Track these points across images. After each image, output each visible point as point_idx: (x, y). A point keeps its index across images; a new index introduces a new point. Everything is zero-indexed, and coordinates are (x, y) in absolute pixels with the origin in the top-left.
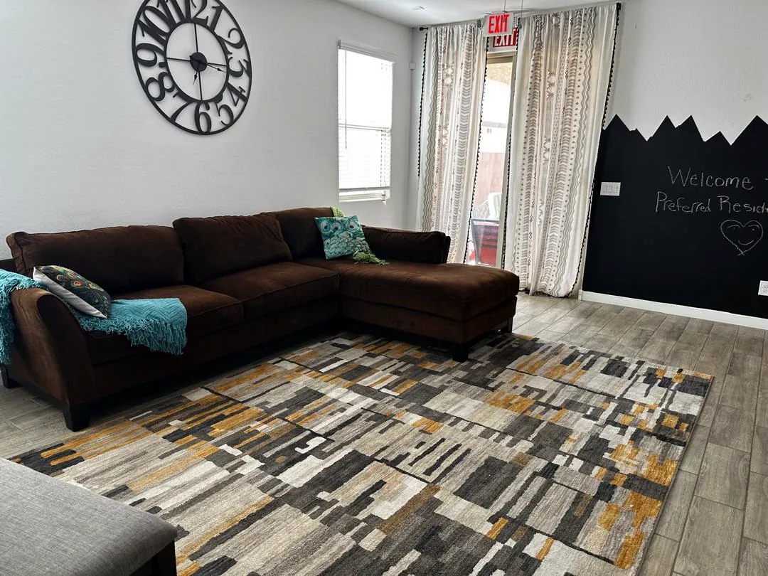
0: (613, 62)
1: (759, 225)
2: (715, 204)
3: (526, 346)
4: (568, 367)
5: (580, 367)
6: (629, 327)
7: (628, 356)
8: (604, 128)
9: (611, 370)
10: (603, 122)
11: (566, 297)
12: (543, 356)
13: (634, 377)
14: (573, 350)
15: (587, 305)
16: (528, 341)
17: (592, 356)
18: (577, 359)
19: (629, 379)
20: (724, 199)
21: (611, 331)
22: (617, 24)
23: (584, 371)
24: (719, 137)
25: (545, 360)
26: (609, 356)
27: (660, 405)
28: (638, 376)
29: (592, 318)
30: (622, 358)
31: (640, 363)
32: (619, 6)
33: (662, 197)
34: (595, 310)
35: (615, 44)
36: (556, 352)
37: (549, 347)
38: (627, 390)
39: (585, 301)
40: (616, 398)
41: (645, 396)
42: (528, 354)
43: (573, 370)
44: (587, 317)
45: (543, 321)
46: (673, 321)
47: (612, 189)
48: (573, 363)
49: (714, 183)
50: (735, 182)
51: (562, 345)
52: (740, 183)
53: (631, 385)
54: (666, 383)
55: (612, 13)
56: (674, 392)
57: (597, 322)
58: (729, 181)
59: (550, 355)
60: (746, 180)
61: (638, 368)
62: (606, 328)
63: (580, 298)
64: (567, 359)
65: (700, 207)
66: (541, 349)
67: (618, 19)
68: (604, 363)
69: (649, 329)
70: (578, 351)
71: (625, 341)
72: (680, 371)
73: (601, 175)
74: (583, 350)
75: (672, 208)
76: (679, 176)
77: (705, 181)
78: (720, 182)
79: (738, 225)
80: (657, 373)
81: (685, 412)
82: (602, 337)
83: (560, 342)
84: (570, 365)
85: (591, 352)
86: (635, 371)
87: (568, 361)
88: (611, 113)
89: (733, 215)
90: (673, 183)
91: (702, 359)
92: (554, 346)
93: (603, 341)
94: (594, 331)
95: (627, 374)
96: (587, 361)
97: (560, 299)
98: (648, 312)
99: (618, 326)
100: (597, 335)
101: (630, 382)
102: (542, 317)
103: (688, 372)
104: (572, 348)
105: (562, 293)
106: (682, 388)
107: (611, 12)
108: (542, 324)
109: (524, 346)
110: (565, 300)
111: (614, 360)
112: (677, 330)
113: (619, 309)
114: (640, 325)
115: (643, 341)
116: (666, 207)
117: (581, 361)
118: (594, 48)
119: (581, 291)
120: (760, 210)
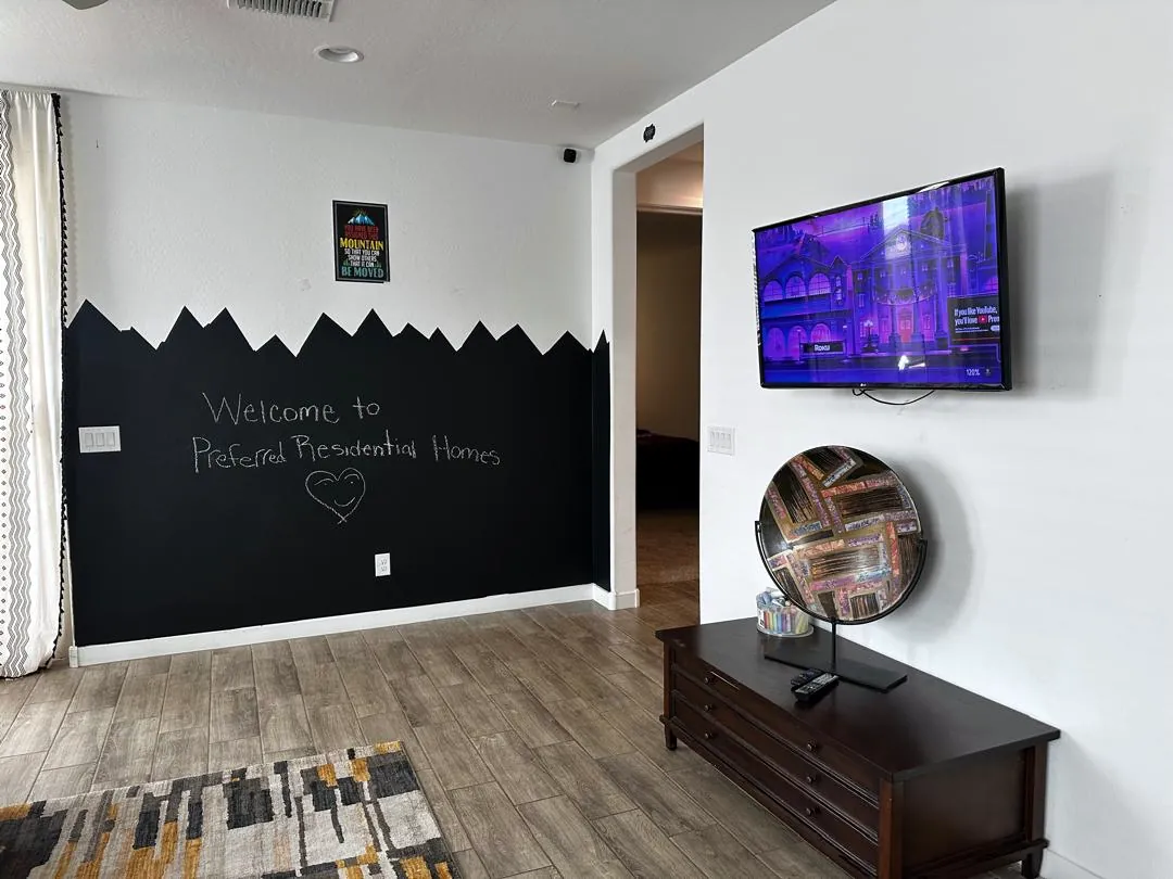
0: (63, 203)
1: (358, 475)
2: (290, 449)
3: (25, 838)
4: (158, 848)
5: (182, 836)
6: (206, 694)
7: (253, 762)
8: (67, 325)
9: (244, 811)
10: (64, 313)
11: (41, 670)
12: (82, 848)
13: (293, 805)
14: (140, 798)
15: (98, 675)
16: (21, 821)
17: (186, 794)
18: (163, 816)
19: (288, 814)
20: (302, 440)
21: (181, 717)
22: (60, 134)
23: (194, 842)
24: (275, 344)
25: (93, 856)
26: (218, 779)
27: (377, 847)
28: (299, 800)
29: (126, 699)
30: (244, 770)
31: (281, 768)
32: (56, 99)
33: (202, 445)
34: (119, 680)
35: (61, 169)
36: (107, 822)
37: (83, 814)
38: (302, 844)
39: (87, 668)
40: (298, 874)
41: (342, 840)
42: (42, 857)
43: (172, 852)
44: (114, 701)
45: (25, 749)
46: (267, 655)
47: (102, 439)
48: (160, 833)
49: (283, 417)
50: (312, 412)
51: (107, 796)
52: (321, 414)
53: (302, 829)
54: (352, 794)
55: (46, 111)
56: (377, 805)
57: (143, 706)
58: (304, 411)
59: (97, 835)
60: (328, 409)
61: (285, 780)
62: (166, 714)
63: (74, 664)
64: (140, 829)
65: (267, 457)
66: (66, 833)
67: (59, 125)
68: (219, 801)
69: (242, 686)
70: (148, 797)
71: (220, 731)
72: (351, 754)
73: (76, 414)
74: (159, 788)
75: (223, 463)
76: (225, 409)
77: (269, 414)
78: (291, 414)
79: (332, 478)
80: (323, 777)
81: (422, 841)
82: (172, 738)
83: (97, 791)
84: (159, 841)
85: (179, 786)
86: (286, 792)
87: (146, 833)
88: (74, 298)
89: (320, 464)
90: (216, 420)
91: (361, 713)
92: (93, 807)
93: (180, 747)
94: (148, 730)
95: (278, 807)
96: (183, 812)
97: (32, 680)
98: (216, 652)
99: (186, 701)
100: (161, 738)
101: (295, 818)
102: (16, 737)
103: (364, 752)
104: (133, 793)
105: (32, 664)
106: (382, 791)
107: (41, 107)
108: (26, 758)
109: (20, 841)
110: (42, 677)
111: (233, 785)
112: (285, 669)
113: (163, 663)
114: (225, 684)
115: (250, 719)
116: (213, 463)
117: (172, 818)
118: (16, 171)
119: (73, 649)
120: (356, 452)
